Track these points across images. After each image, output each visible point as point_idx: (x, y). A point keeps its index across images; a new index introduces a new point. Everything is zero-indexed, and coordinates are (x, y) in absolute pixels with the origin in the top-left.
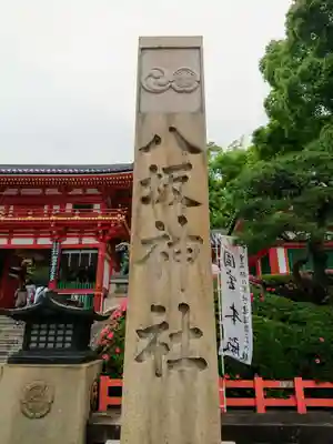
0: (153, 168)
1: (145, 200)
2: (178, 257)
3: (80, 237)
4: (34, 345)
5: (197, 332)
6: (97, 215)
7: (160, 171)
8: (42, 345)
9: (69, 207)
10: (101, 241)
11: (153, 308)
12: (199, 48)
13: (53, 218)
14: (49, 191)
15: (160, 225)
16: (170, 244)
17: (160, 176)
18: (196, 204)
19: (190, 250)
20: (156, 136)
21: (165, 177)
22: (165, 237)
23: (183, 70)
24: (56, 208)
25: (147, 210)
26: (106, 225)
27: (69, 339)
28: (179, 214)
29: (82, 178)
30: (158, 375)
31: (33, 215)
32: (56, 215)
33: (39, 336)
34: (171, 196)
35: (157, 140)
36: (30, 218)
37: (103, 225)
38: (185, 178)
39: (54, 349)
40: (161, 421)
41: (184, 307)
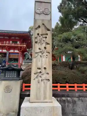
0: (38, 34)
1: (36, 42)
2: (44, 57)
5: (48, 73)
6: (18, 44)
7: (40, 35)
8: (9, 76)
9: (11, 42)
10: (20, 51)
11: (38, 68)
12: (50, 3)
13: (7, 45)
14: (5, 38)
15: (40, 49)
16: (42, 54)
17: (40, 36)
18: (49, 44)
19: (47, 55)
20: (39, 26)
22: (41, 52)
23: (46, 8)
24: (7, 42)
25: (37, 45)
26: (21, 47)
27: (15, 75)
28: (45, 46)
29: (15, 34)
30: (39, 83)
32: (8, 44)
33: (8, 74)
34: (43, 42)
35: (39, 27)
37: (20, 47)
38: (46, 37)
39: (12, 77)
41: (45, 68)
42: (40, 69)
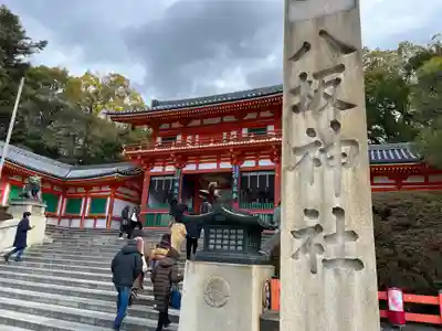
0: (303, 76)
1: (296, 109)
2: (331, 163)
3: (257, 160)
4: (212, 247)
6: (270, 136)
7: (309, 78)
9: (245, 131)
10: (276, 162)
11: (306, 211)
13: (232, 143)
14: (226, 119)
15: (311, 132)
16: (322, 150)
17: (310, 82)
18: (350, 106)
19: (344, 155)
20: (306, 43)
21: (316, 83)
22: (317, 143)
24: (234, 133)
27: (240, 243)
28: (332, 119)
30: (313, 272)
31: (214, 142)
32: (234, 139)
33: (216, 239)
34: (323, 101)
35: (306, 47)
36: (211, 145)
38: (338, 81)
39: (229, 251)
40: (318, 313)
41: (338, 211)
42: (314, 213)
